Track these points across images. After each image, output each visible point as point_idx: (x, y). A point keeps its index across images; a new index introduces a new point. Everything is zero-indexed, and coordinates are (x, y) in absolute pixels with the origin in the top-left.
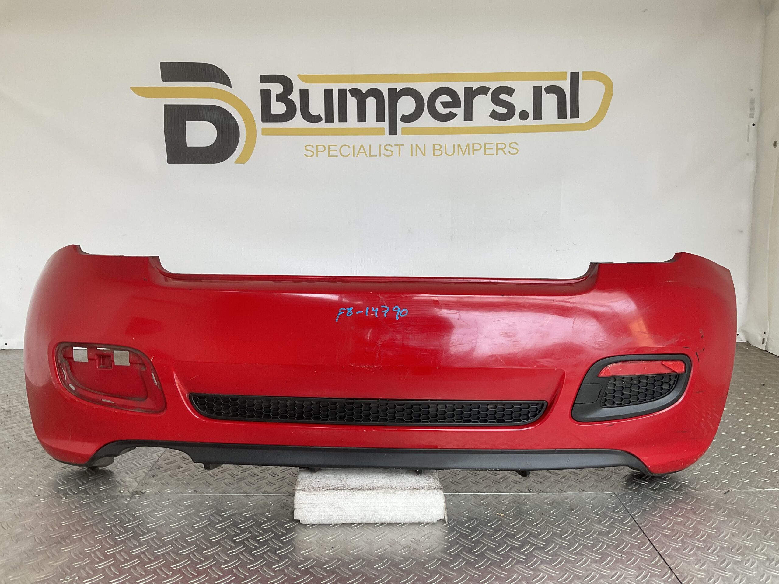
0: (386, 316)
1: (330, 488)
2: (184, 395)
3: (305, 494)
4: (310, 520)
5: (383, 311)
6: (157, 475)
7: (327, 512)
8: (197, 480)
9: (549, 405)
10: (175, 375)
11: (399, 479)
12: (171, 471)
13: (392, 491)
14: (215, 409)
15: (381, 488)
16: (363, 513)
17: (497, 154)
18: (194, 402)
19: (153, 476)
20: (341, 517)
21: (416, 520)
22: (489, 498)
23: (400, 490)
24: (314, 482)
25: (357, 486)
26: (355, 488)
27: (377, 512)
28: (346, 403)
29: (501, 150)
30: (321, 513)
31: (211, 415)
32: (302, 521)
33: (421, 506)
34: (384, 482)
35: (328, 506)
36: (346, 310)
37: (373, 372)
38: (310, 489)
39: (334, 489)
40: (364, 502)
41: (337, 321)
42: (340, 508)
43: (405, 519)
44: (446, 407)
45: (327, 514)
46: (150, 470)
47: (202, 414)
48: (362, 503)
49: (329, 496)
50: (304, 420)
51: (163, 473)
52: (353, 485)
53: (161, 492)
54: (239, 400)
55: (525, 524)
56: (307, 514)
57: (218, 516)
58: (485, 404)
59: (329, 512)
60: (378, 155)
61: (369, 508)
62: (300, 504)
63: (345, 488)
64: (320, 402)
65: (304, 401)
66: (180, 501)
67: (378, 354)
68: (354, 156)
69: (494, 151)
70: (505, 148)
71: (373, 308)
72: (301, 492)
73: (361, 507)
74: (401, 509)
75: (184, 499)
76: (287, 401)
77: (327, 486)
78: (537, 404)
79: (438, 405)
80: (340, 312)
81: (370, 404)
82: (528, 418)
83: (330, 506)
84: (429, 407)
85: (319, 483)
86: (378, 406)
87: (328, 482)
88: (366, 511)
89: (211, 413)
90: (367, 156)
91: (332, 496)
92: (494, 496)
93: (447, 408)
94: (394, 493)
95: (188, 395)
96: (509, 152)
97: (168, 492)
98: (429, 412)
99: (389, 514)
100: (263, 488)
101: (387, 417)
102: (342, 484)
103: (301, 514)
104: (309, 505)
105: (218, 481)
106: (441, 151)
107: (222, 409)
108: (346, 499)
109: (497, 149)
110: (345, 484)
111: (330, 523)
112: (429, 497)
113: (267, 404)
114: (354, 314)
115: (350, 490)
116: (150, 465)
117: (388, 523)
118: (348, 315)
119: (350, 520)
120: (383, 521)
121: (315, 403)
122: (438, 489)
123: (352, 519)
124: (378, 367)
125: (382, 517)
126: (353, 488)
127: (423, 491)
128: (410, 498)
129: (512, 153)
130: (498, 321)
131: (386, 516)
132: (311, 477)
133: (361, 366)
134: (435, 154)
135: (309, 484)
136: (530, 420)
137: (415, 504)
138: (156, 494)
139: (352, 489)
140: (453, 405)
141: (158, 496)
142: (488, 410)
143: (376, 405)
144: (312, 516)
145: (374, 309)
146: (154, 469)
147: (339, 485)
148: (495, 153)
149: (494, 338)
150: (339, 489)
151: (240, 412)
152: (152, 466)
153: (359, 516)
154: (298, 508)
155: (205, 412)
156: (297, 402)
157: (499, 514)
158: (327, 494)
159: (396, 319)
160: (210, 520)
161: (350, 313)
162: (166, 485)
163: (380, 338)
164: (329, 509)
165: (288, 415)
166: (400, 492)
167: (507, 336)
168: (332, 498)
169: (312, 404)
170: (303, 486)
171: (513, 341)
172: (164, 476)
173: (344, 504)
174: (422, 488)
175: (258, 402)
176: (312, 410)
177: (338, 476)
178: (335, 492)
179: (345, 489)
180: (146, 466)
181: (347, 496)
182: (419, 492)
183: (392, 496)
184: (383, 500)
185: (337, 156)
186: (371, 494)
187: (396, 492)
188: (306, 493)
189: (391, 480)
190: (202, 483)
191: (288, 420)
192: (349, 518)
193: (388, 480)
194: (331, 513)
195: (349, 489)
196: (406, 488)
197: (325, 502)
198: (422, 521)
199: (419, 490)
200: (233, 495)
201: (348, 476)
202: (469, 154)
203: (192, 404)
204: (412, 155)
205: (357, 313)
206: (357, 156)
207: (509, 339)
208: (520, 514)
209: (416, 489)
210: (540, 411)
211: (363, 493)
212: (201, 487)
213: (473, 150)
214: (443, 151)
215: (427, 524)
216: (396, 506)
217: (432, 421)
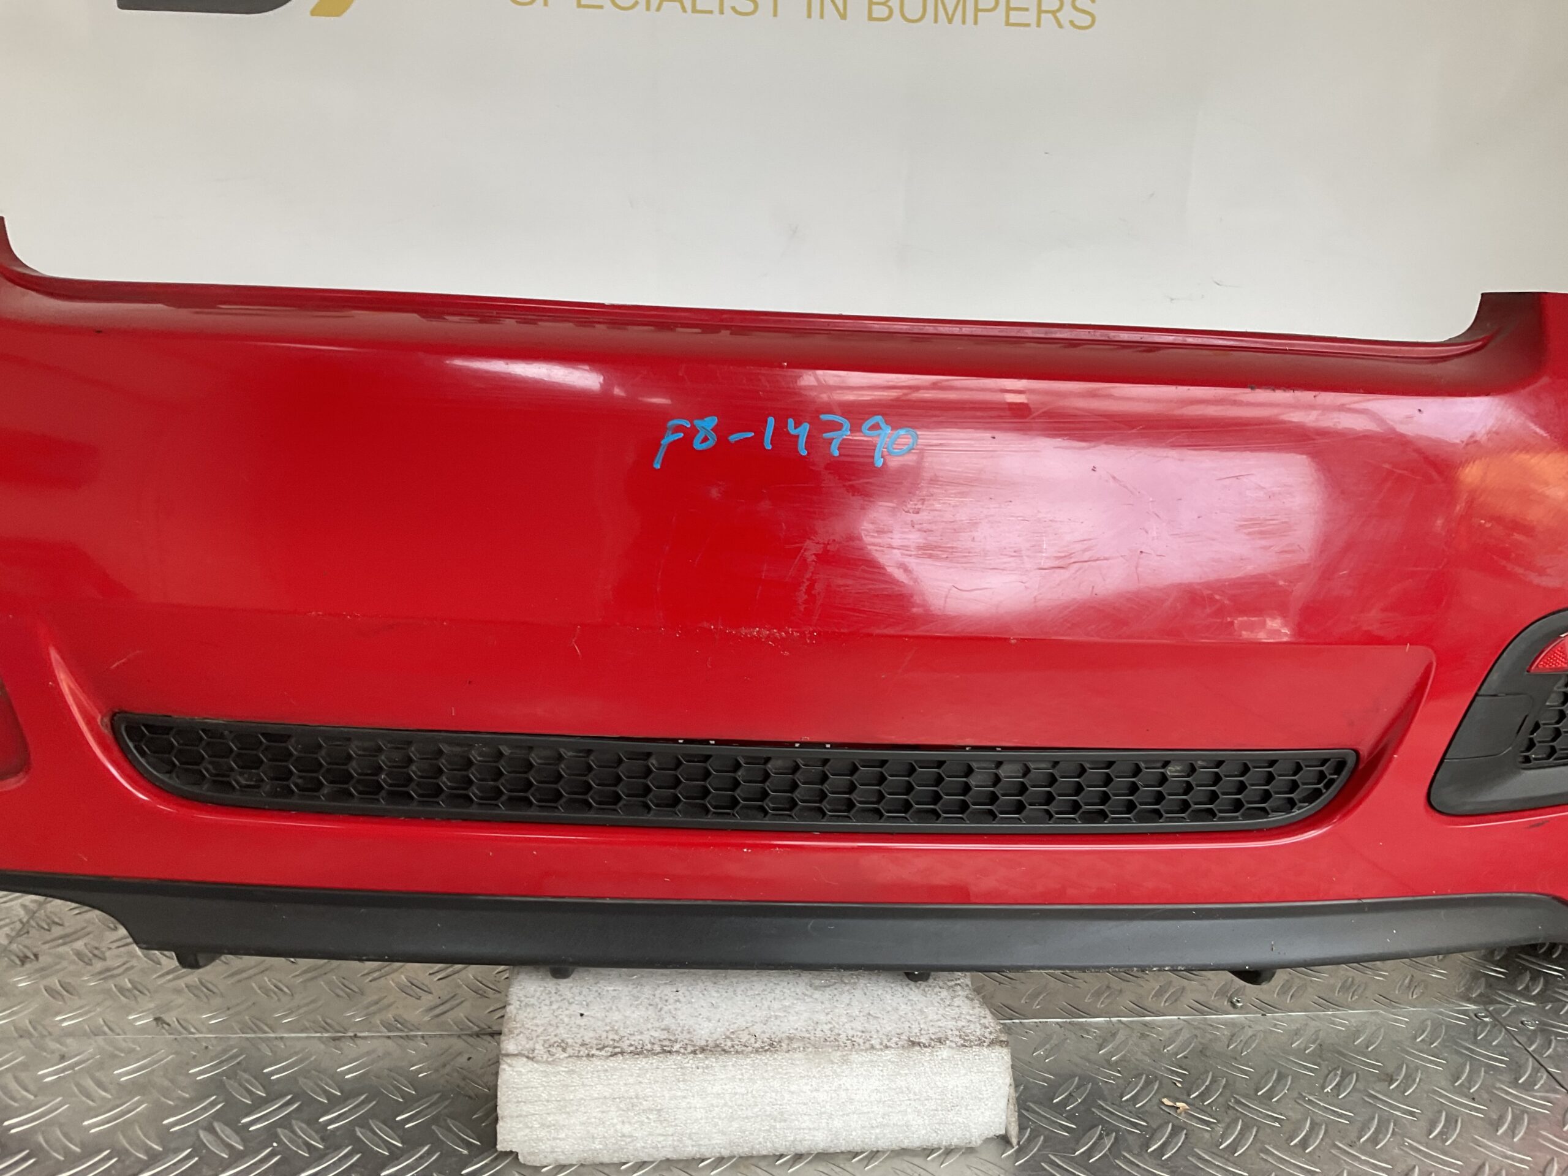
0: (836, 453)
1: (625, 1045)
2: (90, 721)
3: (536, 1070)
4: (552, 1152)
5: (827, 435)
6: (36, 956)
7: (614, 1125)
8: (170, 977)
9: (1361, 767)
10: (54, 655)
11: (855, 1003)
12: (85, 940)
13: (839, 1053)
14: (206, 768)
15: (801, 1044)
16: (735, 1125)
17: (1038, 25)
18: (131, 745)
19: (24, 960)
20: (662, 1138)
21: (915, 1139)
22: (1121, 1037)
23: (866, 1050)
24: (566, 1020)
25: (715, 1036)
26: (711, 1044)
27: (785, 1121)
28: (684, 756)
29: (1050, 15)
30: (592, 1130)
31: (195, 789)
32: (524, 1157)
33: (934, 1096)
34: (806, 1015)
35: (618, 1107)
36: (693, 426)
37: (787, 653)
38: (553, 1050)
39: (639, 1052)
40: (743, 1091)
41: (657, 466)
42: (659, 1111)
43: (877, 1139)
44: (1027, 771)
45: (612, 1131)
46: (18, 935)
47: (158, 787)
48: (736, 1094)
49: (621, 1077)
50: (533, 813)
51: (59, 946)
52: (705, 1031)
53: (40, 1028)
54: (293, 740)
55: (1263, 1143)
56: (543, 1134)
57: (228, 1131)
58: (1158, 761)
59: (618, 1127)
60: (716, 11)
61: (756, 1110)
62: (518, 1102)
63: (676, 1047)
64: (589, 752)
65: (531, 748)
66: (100, 1065)
67: (803, 588)
68: (648, 9)
69: (1030, 17)
70: (1059, 10)
71: (791, 422)
72: (522, 1065)
73: (731, 1107)
74: (865, 1110)
75: (113, 1058)
76: (471, 746)
77: (611, 1036)
78: (1324, 762)
79: (999, 764)
80: (669, 432)
81: (767, 760)
82: (1291, 804)
83: (622, 1105)
84: (969, 771)
85: (582, 1021)
86: (796, 768)
87: (616, 1016)
88: (747, 1118)
89: (194, 784)
90: (684, 10)
91: (632, 1076)
92: (1133, 1029)
93: (1030, 776)
94: (845, 1061)
95: (106, 720)
96: (1072, 22)
97: (65, 1024)
98: (967, 789)
99: (824, 1125)
100: (390, 1005)
101: (825, 805)
102: (663, 1025)
103: (520, 1134)
104: (551, 1106)
105: (240, 981)
106: (889, 7)
107: (232, 769)
108: (681, 1085)
109: (1040, 11)
110: (673, 1027)
111: (623, 1161)
112: (963, 1072)
113: (397, 756)
114: (722, 440)
115: (694, 1052)
116: (22, 913)
117: (818, 1154)
118: (698, 445)
119: (690, 1148)
120: (802, 1149)
121: (570, 754)
122: (992, 1043)
123: (700, 1145)
124: (803, 634)
125: (799, 1137)
126: (703, 1043)
127: (944, 1052)
128: (899, 1074)
129: (1077, 23)
130: (1235, 479)
131: (816, 1133)
132: (554, 998)
133: (743, 631)
134: (874, 16)
135: (551, 1029)
136: (1296, 812)
137: (915, 1094)
138: (23, 1034)
139: (703, 1050)
140: (1049, 765)
141: (25, 1043)
142: (1163, 779)
143: (789, 764)
144: (561, 1139)
145: (796, 428)
146: (33, 932)
147: (656, 1034)
148: (1033, 22)
149: (1213, 540)
150: (658, 1049)
151: (299, 781)
152: (25, 920)
153: (724, 1133)
154: (512, 1117)
155: (173, 781)
156: (505, 750)
157: (1171, 1104)
158: (615, 1069)
159: (873, 463)
160: (198, 1148)
161: (705, 439)
162: (62, 996)
163: (816, 533)
164: (620, 1116)
165: (474, 792)
166: (867, 1057)
167: (1261, 533)
168: (631, 1080)
169: (560, 758)
170: (529, 1039)
171: (1277, 549)
172: (61, 957)
173: (674, 1098)
174: (940, 1041)
175: (364, 750)
176: (561, 776)
177: (647, 990)
178: (642, 1062)
179: (677, 1052)
180: (7, 921)
181: (684, 1074)
182: (931, 1054)
183: (838, 1070)
184: (806, 1084)
185: (601, 7)
186: (766, 1064)
187: (854, 1057)
188: (541, 1068)
189: (827, 1004)
190: (187, 986)
191: (473, 810)
192: (689, 1142)
193: (819, 1007)
194: (627, 1129)
195: (690, 1049)
196: (885, 1042)
197: (607, 1094)
198: (933, 1140)
199: (929, 1050)
200: (286, 1035)
201: (682, 990)
202: (964, 22)
203: (124, 751)
204: (809, 16)
205: (734, 438)
206: (658, 9)
207: (1264, 543)
208: (1238, 1102)
209: (919, 1044)
210: (1331, 782)
211: (741, 1062)
212: (181, 1006)
213: (977, 10)
214: (893, 7)
215: (949, 1151)
216: (851, 1101)
217: (978, 816)
